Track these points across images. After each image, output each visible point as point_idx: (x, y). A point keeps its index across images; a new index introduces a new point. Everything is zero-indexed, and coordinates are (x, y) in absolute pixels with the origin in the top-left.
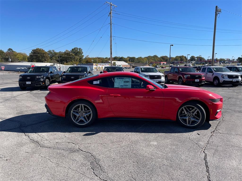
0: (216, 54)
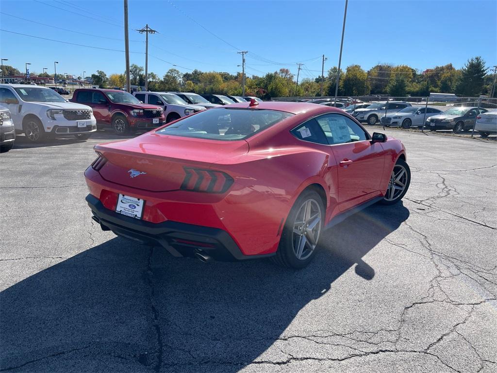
0: (57, 63)
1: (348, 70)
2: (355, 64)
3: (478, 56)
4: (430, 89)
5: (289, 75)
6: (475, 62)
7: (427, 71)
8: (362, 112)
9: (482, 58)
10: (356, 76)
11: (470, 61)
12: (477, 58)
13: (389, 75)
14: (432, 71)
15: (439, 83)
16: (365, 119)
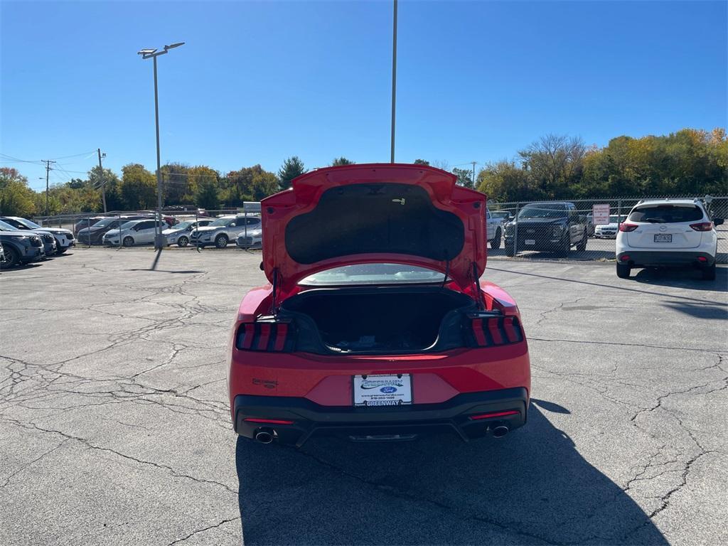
1: (126, 170)
2: (135, 163)
3: (294, 156)
4: (242, 197)
5: (19, 177)
6: (292, 163)
7: (232, 173)
8: (205, 232)
9: (299, 159)
10: (140, 180)
11: (287, 162)
12: (294, 159)
13: (185, 179)
14: (237, 174)
15: (251, 189)
16: (211, 241)
